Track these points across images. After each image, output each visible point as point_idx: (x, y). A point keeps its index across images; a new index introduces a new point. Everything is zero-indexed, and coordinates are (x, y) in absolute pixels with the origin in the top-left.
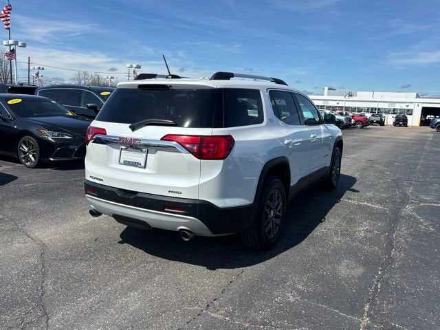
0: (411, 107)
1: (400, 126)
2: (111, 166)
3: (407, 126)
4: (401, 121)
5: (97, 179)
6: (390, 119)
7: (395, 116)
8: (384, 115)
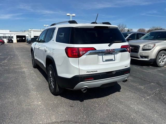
0: (12, 35)
1: (11, 43)
2: (99, 64)
3: (13, 43)
4: (10, 41)
5: (92, 72)
6: (6, 41)
7: (7, 39)
8: (3, 39)
